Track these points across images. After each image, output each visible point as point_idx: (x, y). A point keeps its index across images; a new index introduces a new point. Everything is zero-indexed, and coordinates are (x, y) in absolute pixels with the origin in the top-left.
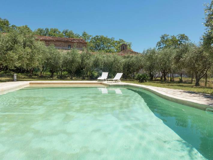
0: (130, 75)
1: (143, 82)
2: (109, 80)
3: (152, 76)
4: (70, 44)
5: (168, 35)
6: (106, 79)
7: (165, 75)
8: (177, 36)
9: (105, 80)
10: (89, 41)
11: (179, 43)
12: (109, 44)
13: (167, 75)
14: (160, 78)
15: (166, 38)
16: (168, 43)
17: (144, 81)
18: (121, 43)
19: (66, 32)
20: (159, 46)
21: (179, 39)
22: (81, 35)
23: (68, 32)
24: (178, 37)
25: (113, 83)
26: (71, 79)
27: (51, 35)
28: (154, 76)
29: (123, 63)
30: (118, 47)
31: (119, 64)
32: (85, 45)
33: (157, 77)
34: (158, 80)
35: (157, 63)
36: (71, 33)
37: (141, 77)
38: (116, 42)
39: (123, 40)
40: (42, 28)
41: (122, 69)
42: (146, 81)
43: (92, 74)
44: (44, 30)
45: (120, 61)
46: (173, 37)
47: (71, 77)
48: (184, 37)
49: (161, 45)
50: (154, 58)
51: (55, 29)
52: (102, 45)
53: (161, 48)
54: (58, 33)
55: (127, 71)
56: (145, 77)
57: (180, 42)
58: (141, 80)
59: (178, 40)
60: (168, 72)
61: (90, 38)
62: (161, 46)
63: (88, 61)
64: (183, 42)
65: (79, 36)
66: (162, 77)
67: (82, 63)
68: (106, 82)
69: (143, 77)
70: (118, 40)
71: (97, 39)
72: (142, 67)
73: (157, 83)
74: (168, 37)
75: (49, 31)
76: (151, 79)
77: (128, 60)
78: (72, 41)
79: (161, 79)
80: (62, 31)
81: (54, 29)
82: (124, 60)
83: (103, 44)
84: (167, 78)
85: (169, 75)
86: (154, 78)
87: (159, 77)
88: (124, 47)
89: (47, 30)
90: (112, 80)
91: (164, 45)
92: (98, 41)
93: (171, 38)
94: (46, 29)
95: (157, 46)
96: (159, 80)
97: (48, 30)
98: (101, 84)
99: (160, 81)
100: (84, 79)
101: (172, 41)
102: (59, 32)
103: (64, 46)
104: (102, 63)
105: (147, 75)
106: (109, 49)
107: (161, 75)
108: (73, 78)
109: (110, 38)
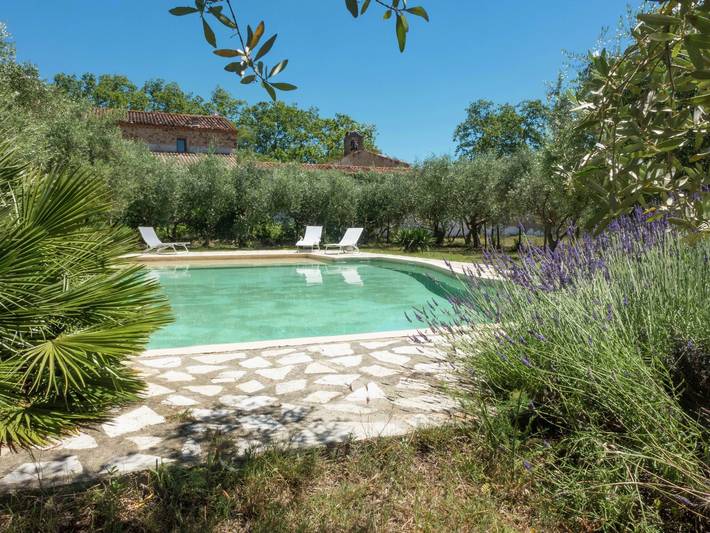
0: (377, 231)
1: (417, 251)
2: (329, 248)
3: (439, 235)
4: (182, 133)
5: (491, 104)
6: (317, 244)
7: (475, 230)
8: (518, 106)
9: (315, 248)
10: (236, 119)
11: (523, 127)
12: (303, 131)
13: (482, 233)
14: (462, 241)
15: (483, 113)
16: (489, 129)
17: (419, 248)
18: (342, 126)
19: (156, 87)
20: (462, 138)
21: (525, 115)
22: (208, 99)
23: (163, 86)
24: (520, 108)
25: (338, 255)
26: (206, 247)
27: (105, 100)
28: (446, 235)
29: (358, 196)
30: (333, 141)
31: (346, 202)
32: (232, 137)
33: (454, 237)
34: (457, 246)
35: (454, 199)
36: (174, 92)
37: (411, 237)
38: (327, 122)
39: (348, 119)
40: (68, 73)
41: (355, 216)
42: (423, 247)
43: (264, 230)
44: (79, 79)
45: (350, 193)
46: (507, 109)
47: (203, 242)
48: (539, 111)
49: (468, 135)
50: (444, 183)
51: (116, 77)
52: (280, 133)
53: (468, 145)
54: (126, 89)
55: (370, 219)
56: (420, 238)
57: (528, 125)
58: (412, 244)
59: (523, 120)
60: (484, 222)
61: (239, 111)
62: (470, 139)
63: (255, 193)
64: (535, 127)
65: (203, 103)
66: (469, 236)
67: (239, 198)
68: (318, 253)
69: (416, 237)
70: (332, 117)
71: (264, 113)
72: (412, 209)
73: (454, 253)
74: (491, 108)
75: (97, 83)
76: (439, 241)
77: (371, 187)
78: (187, 123)
79: (468, 241)
80: (140, 85)
81: (112, 77)
82: (358, 189)
83: (285, 129)
84: (482, 241)
85: (489, 231)
86: (445, 240)
87: (461, 237)
88: (353, 143)
89: (89, 79)
90: (338, 248)
91: (479, 135)
92: (266, 120)
93: (498, 113)
94: (85, 77)
95: (458, 138)
96: (459, 247)
97: (91, 79)
98: (307, 257)
99: (464, 247)
100: (242, 245)
101: (502, 121)
102: (132, 88)
103: (164, 142)
104: (297, 197)
105: (425, 232)
106: (302, 146)
107: (467, 232)
108: (211, 244)
109: (306, 109)
